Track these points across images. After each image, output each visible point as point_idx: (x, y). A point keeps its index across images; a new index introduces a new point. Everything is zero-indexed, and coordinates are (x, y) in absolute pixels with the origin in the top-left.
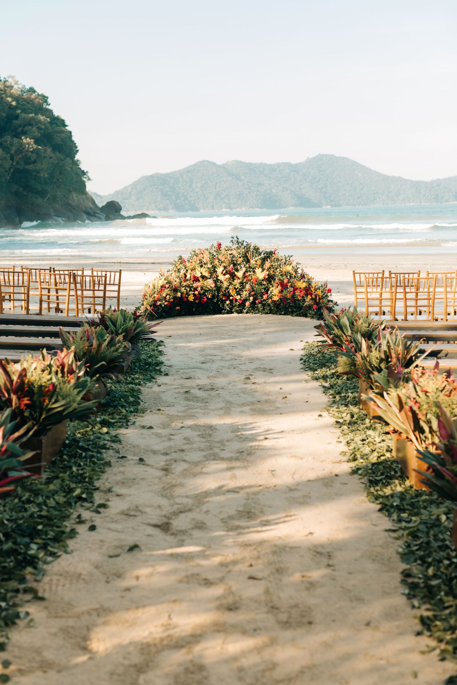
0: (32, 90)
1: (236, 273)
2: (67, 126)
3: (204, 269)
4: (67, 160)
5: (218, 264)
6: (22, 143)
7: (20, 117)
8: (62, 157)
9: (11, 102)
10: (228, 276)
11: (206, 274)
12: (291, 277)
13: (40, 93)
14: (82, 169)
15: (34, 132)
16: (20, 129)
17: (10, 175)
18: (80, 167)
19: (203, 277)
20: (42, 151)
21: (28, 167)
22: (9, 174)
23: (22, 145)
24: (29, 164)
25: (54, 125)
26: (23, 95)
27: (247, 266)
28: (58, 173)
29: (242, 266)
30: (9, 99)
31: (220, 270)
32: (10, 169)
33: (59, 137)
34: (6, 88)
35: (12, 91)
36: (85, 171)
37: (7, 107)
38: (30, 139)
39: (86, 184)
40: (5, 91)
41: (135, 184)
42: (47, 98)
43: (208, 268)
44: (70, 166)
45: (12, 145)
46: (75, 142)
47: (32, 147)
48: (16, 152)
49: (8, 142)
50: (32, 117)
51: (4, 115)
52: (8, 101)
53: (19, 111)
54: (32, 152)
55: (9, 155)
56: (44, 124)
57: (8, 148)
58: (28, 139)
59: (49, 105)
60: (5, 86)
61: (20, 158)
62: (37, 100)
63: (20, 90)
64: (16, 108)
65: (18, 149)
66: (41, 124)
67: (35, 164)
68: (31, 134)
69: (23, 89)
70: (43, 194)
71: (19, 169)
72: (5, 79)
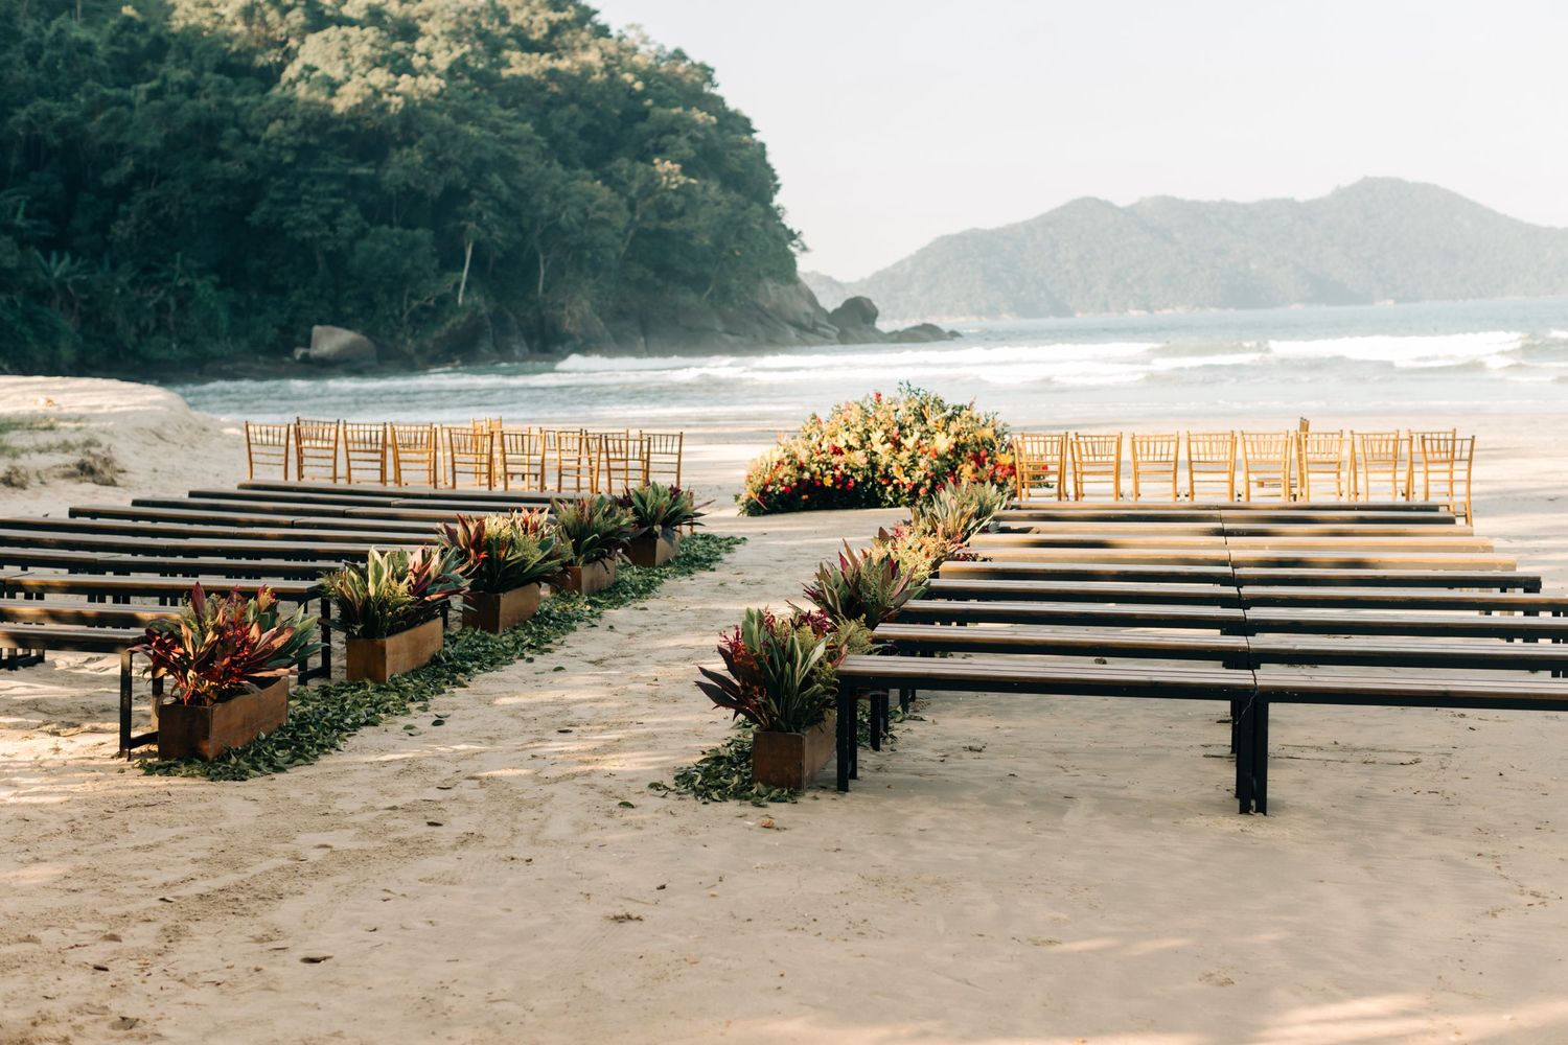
0: (679, 55)
2: (755, 131)
4: (753, 208)
6: (654, 172)
7: (651, 116)
8: (743, 201)
9: (633, 83)
13: (697, 62)
14: (789, 227)
15: (681, 148)
16: (652, 141)
17: (627, 243)
18: (784, 221)
20: (699, 189)
21: (666, 225)
22: (624, 241)
23: (653, 177)
24: (671, 217)
25: (727, 131)
26: (658, 67)
28: (732, 237)
30: (629, 77)
32: (627, 230)
33: (737, 156)
34: (622, 54)
35: (636, 59)
36: (796, 232)
37: (623, 96)
38: (672, 163)
39: (797, 259)
40: (620, 58)
41: (922, 256)
42: (713, 70)
44: (760, 220)
45: (631, 177)
46: (774, 167)
47: (676, 182)
48: (640, 192)
49: (625, 172)
50: (678, 115)
51: (617, 112)
52: (625, 81)
53: (649, 102)
54: (676, 192)
55: (625, 200)
56: (704, 129)
57: (623, 184)
58: (668, 163)
59: (717, 86)
60: (620, 49)
61: (649, 207)
62: (690, 76)
63: (652, 55)
64: (643, 95)
65: (646, 185)
66: (697, 130)
67: (682, 219)
68: (675, 153)
69: (660, 54)
70: (698, 283)
71: (646, 229)
72: (620, 31)
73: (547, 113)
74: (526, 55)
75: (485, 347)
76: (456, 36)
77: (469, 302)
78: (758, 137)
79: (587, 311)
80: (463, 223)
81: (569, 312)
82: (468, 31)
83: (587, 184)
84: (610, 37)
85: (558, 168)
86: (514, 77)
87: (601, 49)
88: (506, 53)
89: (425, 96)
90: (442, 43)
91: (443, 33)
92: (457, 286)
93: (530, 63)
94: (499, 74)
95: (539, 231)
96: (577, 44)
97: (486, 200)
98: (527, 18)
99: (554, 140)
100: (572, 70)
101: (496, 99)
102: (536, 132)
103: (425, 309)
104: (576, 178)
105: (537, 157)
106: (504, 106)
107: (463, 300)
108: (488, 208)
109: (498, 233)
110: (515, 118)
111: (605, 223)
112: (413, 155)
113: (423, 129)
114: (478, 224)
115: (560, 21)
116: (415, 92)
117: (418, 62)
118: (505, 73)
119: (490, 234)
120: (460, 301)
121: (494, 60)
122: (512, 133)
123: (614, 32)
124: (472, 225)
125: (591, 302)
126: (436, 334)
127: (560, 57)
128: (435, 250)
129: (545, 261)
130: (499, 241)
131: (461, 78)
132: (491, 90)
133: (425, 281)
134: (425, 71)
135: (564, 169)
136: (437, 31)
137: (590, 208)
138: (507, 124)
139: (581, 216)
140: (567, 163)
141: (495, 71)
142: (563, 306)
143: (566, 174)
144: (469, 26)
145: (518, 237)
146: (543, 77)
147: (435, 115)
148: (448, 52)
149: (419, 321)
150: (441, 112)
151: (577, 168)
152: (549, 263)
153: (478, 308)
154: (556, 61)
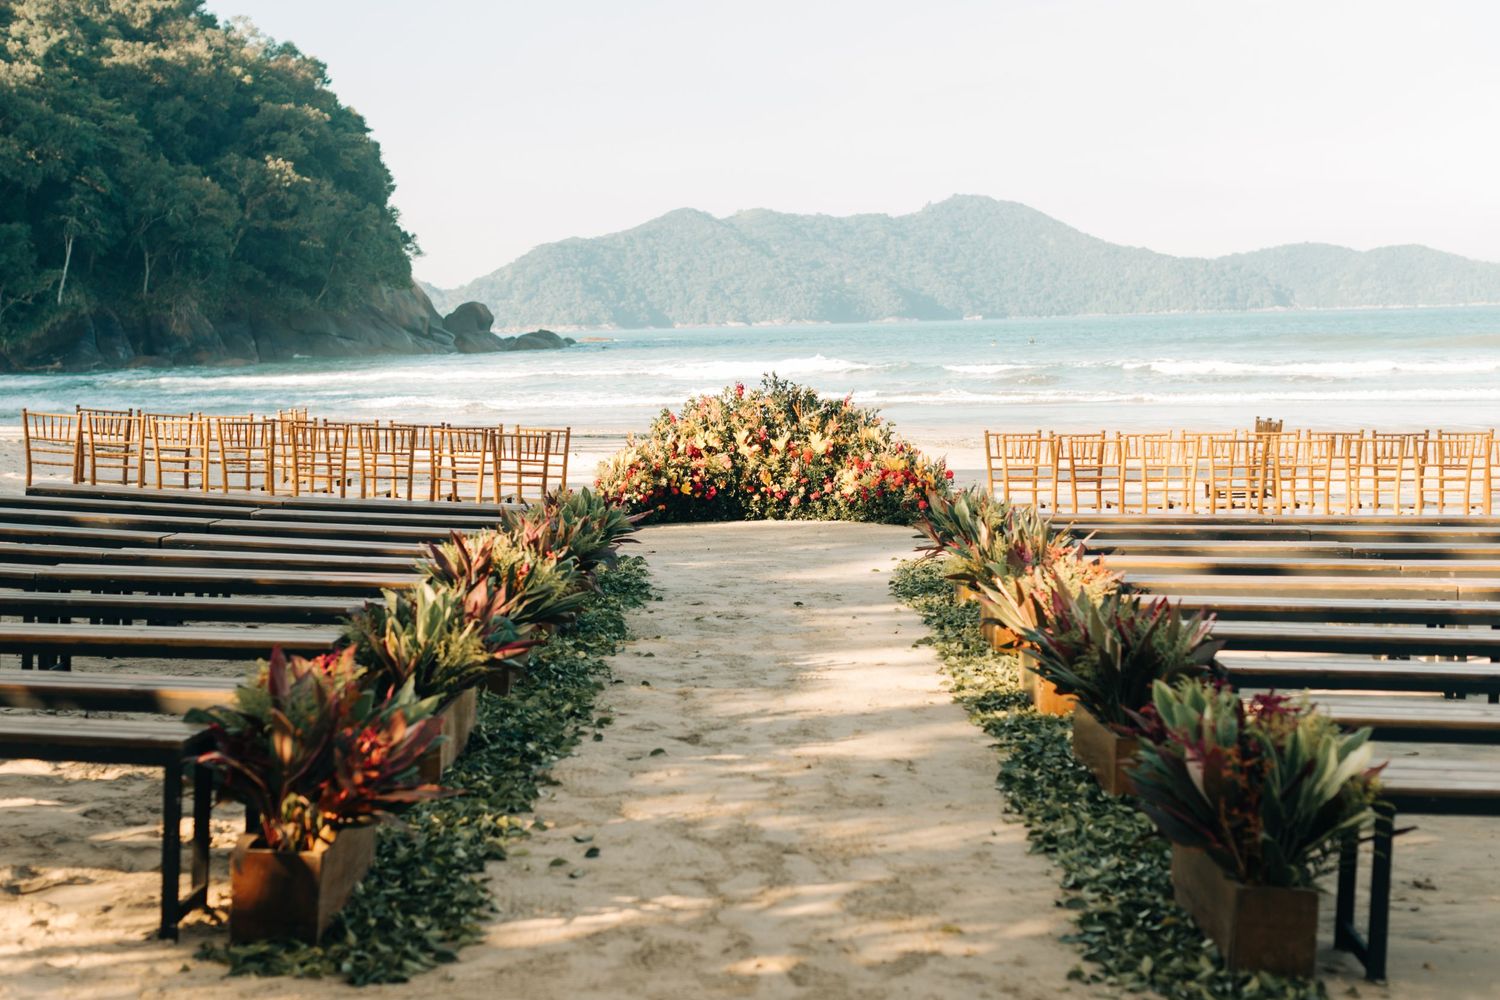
0: (289, 49)
1: (772, 441)
2: (369, 130)
3: (712, 435)
4: (368, 209)
5: (737, 424)
6: (265, 170)
7: (261, 110)
8: (358, 201)
9: (241, 76)
10: (756, 447)
11: (716, 444)
12: (877, 451)
13: (308, 57)
14: (403, 230)
15: (293, 145)
16: (262, 137)
17: (237, 243)
18: (398, 224)
19: (710, 449)
20: (312, 188)
21: (277, 224)
22: (233, 241)
23: (264, 173)
24: (281, 217)
25: (340, 129)
26: (268, 61)
27: (794, 428)
28: (347, 238)
29: (784, 429)
30: (238, 70)
31: (741, 436)
32: (237, 228)
33: (352, 155)
34: (229, 45)
35: (244, 51)
36: (410, 235)
37: (231, 88)
38: (284, 160)
39: (411, 262)
40: (228, 51)
41: (522, 264)
42: (325, 66)
43: (719, 432)
44: (377, 221)
45: (241, 174)
46: (388, 166)
47: (290, 180)
48: (251, 190)
49: (234, 169)
50: (290, 109)
51: (226, 106)
52: (234, 73)
53: (259, 97)
54: (289, 190)
55: (235, 197)
56: (318, 127)
57: (233, 180)
58: (279, 160)
59: (329, 82)
60: (228, 40)
61: (260, 205)
62: (302, 72)
63: (261, 49)
64: (253, 89)
65: (257, 183)
66: (310, 127)
67: (295, 218)
68: (287, 150)
69: (270, 47)
70: (312, 285)
71: (257, 228)
72: (227, 22)
73: (152, 105)
74: (129, 44)
75: (87, 349)
76: (53, 21)
77: (70, 301)
78: (372, 136)
79: (195, 312)
80: (62, 217)
81: (176, 313)
82: (66, 16)
83: (196, 180)
84: (218, 28)
85: (164, 162)
86: (117, 65)
87: (208, 40)
88: (107, 41)
89: (21, 83)
90: (38, 28)
91: (38, 17)
92: (57, 284)
93: (133, 53)
94: (100, 62)
95: (144, 227)
96: (182, 34)
97: (88, 193)
98: (129, 5)
99: (159, 134)
100: (178, 60)
101: (97, 89)
102: (141, 124)
103: (22, 307)
104: (184, 173)
105: (142, 151)
106: (105, 95)
107: (63, 300)
108: (90, 203)
109: (102, 230)
110: (118, 109)
111: (212, 220)
112: (9, 144)
113: (20, 117)
114: (79, 219)
115: (164, 9)
116: (10, 78)
117: (13, 47)
118: (106, 62)
119: (92, 229)
120: (59, 299)
121: (94, 48)
122: (116, 125)
123: (220, 23)
124: (73, 220)
125: (199, 303)
126: (34, 334)
127: (165, 47)
128: (33, 245)
129: (150, 260)
130: (101, 236)
131: (59, 65)
132: (91, 79)
133: (22, 278)
134: (21, 57)
135: (171, 164)
136: (32, 16)
137: (199, 205)
138: (109, 115)
139: (189, 212)
140: (173, 159)
141: (96, 60)
142: (169, 307)
143: (172, 169)
144: (67, 11)
145: (122, 233)
146: (148, 67)
147: (33, 103)
148: (45, 38)
149: (15, 320)
150: (39, 101)
151: (183, 164)
152: (154, 262)
153: (79, 307)
154: (161, 50)
